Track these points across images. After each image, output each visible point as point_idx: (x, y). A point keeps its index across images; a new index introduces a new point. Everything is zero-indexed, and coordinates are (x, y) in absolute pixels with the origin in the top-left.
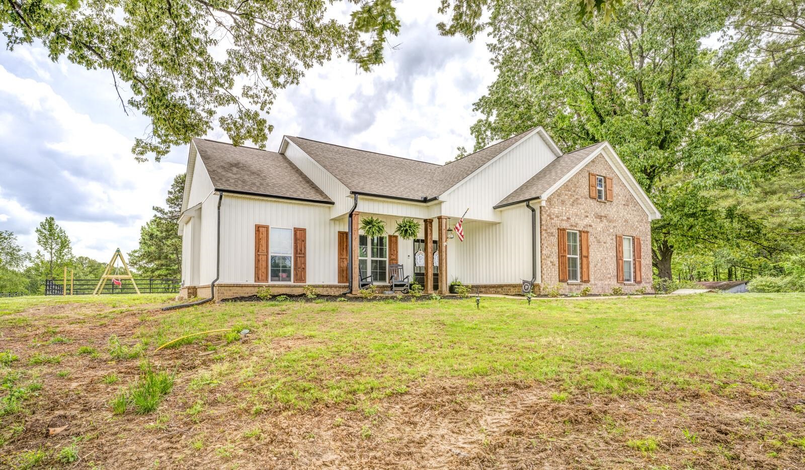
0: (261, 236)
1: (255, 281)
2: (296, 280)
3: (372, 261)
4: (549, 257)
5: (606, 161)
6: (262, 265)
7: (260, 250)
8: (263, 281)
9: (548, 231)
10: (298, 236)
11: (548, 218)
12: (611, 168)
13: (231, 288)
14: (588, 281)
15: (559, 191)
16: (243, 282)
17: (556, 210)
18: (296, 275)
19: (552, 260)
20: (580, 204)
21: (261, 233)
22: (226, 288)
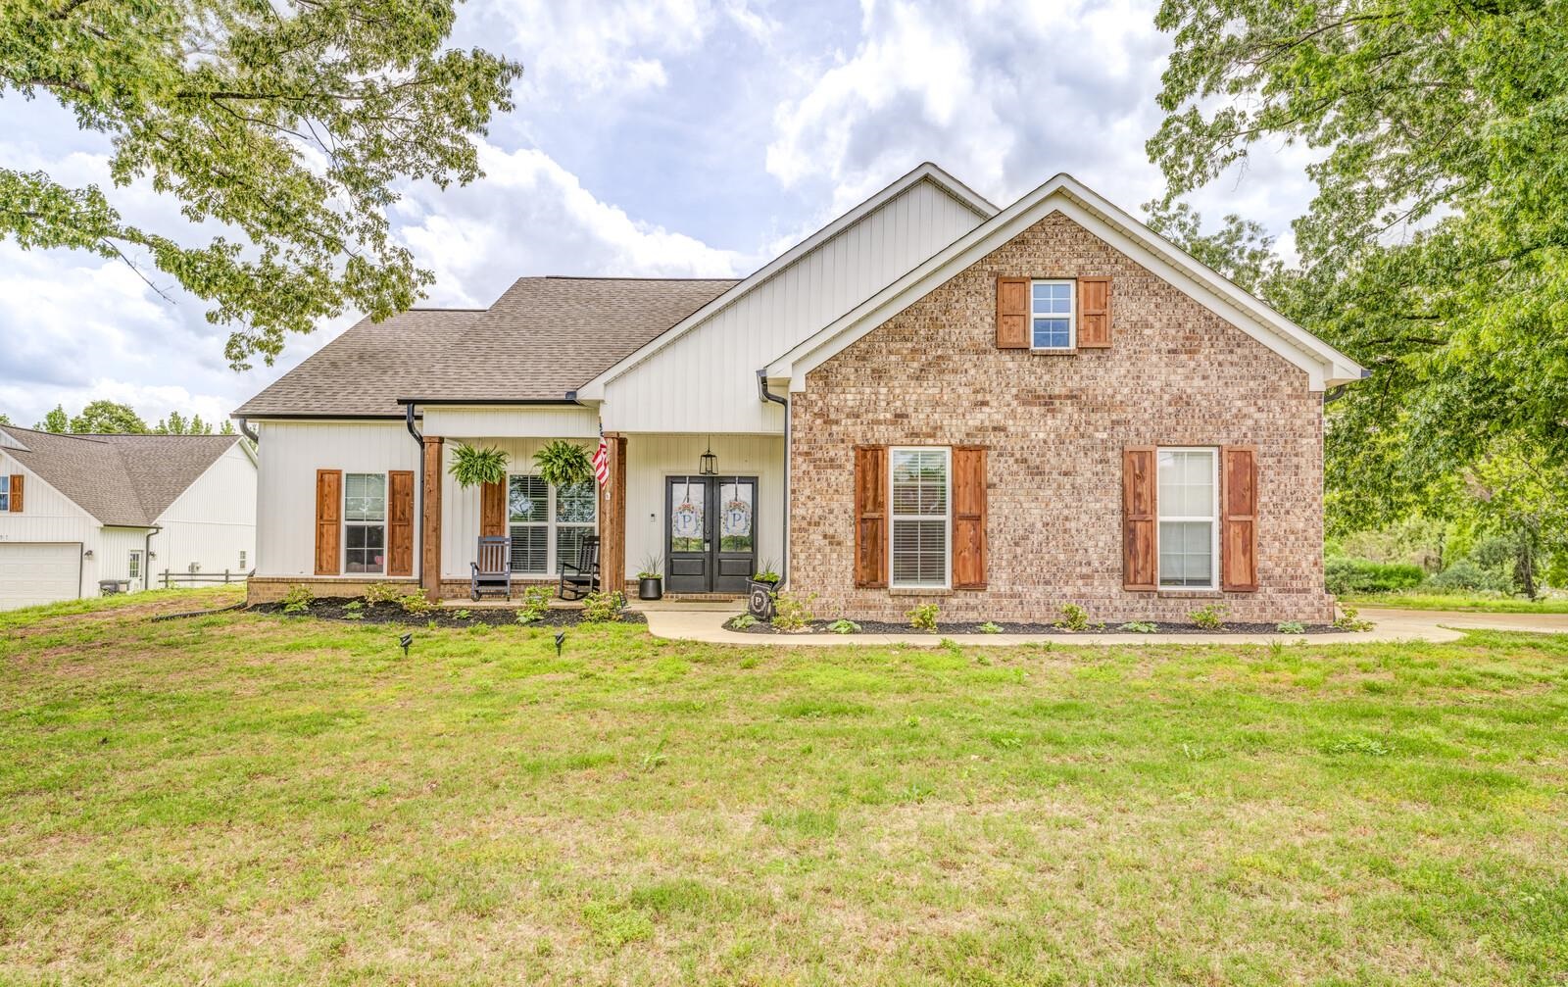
0: (326, 489)
1: (316, 573)
2: (392, 571)
3: (559, 528)
4: (817, 524)
5: (1082, 230)
6: (328, 543)
7: (325, 517)
8: (329, 572)
9: (819, 455)
10: (398, 487)
11: (819, 421)
12: (1105, 247)
13: (271, 585)
14: (980, 586)
15: (862, 346)
16: (296, 575)
17: (849, 397)
18: (392, 560)
19: (830, 531)
20: (954, 371)
21: (328, 485)
22: (263, 585)
